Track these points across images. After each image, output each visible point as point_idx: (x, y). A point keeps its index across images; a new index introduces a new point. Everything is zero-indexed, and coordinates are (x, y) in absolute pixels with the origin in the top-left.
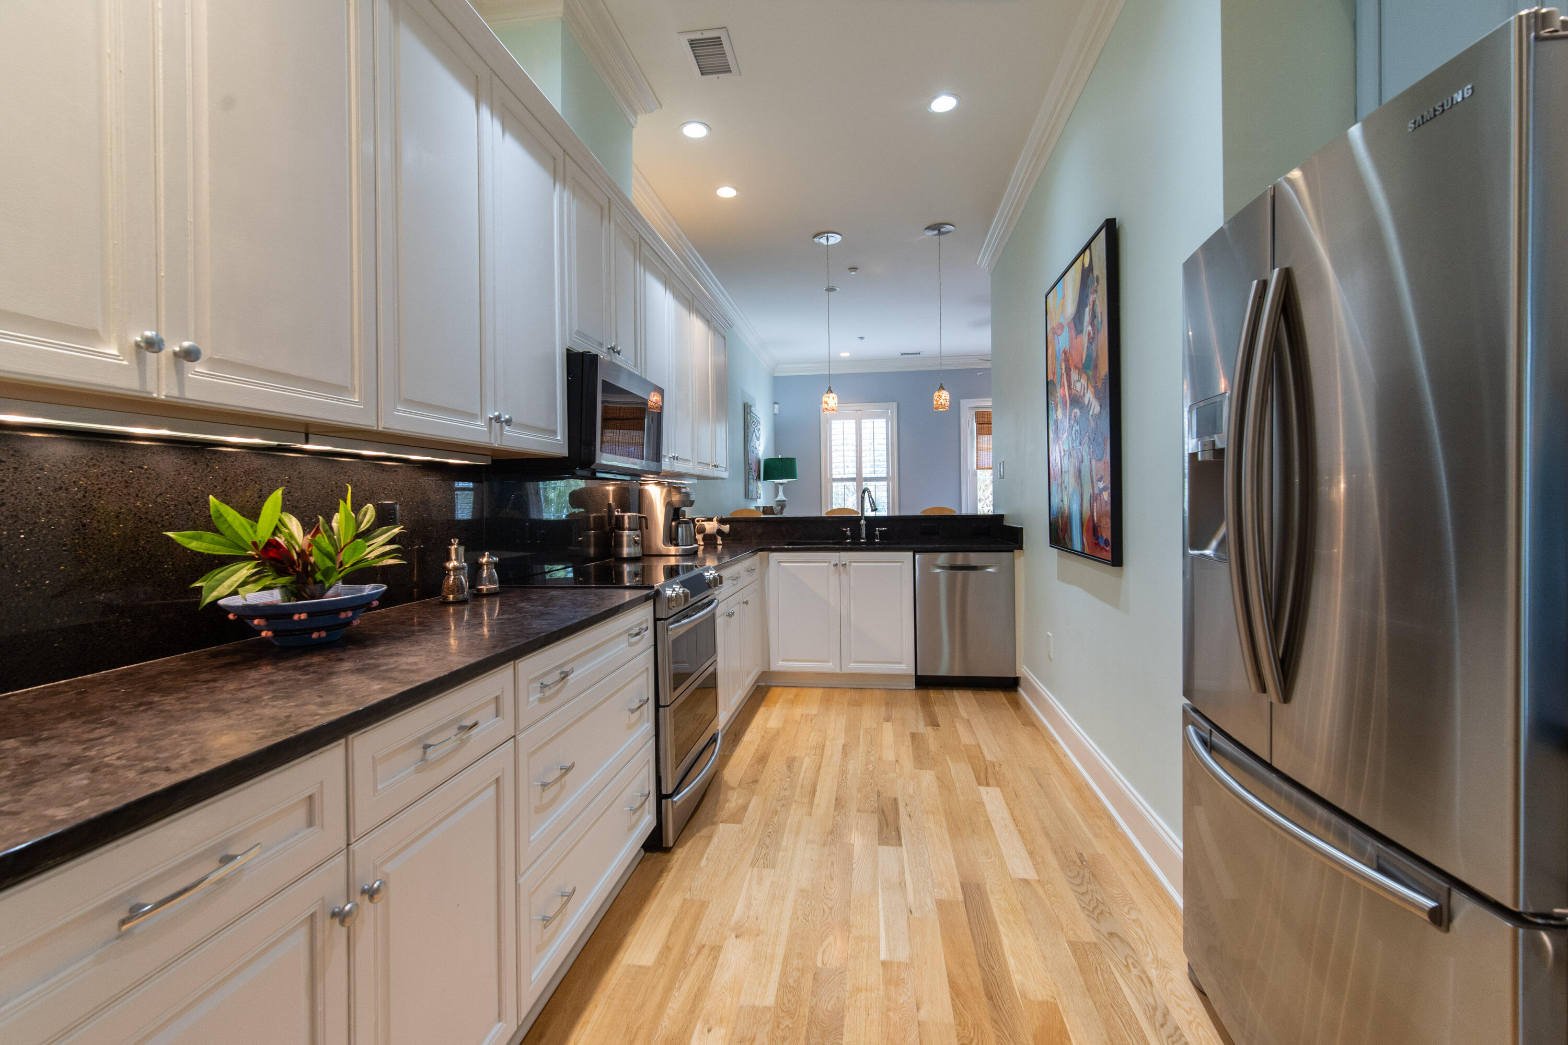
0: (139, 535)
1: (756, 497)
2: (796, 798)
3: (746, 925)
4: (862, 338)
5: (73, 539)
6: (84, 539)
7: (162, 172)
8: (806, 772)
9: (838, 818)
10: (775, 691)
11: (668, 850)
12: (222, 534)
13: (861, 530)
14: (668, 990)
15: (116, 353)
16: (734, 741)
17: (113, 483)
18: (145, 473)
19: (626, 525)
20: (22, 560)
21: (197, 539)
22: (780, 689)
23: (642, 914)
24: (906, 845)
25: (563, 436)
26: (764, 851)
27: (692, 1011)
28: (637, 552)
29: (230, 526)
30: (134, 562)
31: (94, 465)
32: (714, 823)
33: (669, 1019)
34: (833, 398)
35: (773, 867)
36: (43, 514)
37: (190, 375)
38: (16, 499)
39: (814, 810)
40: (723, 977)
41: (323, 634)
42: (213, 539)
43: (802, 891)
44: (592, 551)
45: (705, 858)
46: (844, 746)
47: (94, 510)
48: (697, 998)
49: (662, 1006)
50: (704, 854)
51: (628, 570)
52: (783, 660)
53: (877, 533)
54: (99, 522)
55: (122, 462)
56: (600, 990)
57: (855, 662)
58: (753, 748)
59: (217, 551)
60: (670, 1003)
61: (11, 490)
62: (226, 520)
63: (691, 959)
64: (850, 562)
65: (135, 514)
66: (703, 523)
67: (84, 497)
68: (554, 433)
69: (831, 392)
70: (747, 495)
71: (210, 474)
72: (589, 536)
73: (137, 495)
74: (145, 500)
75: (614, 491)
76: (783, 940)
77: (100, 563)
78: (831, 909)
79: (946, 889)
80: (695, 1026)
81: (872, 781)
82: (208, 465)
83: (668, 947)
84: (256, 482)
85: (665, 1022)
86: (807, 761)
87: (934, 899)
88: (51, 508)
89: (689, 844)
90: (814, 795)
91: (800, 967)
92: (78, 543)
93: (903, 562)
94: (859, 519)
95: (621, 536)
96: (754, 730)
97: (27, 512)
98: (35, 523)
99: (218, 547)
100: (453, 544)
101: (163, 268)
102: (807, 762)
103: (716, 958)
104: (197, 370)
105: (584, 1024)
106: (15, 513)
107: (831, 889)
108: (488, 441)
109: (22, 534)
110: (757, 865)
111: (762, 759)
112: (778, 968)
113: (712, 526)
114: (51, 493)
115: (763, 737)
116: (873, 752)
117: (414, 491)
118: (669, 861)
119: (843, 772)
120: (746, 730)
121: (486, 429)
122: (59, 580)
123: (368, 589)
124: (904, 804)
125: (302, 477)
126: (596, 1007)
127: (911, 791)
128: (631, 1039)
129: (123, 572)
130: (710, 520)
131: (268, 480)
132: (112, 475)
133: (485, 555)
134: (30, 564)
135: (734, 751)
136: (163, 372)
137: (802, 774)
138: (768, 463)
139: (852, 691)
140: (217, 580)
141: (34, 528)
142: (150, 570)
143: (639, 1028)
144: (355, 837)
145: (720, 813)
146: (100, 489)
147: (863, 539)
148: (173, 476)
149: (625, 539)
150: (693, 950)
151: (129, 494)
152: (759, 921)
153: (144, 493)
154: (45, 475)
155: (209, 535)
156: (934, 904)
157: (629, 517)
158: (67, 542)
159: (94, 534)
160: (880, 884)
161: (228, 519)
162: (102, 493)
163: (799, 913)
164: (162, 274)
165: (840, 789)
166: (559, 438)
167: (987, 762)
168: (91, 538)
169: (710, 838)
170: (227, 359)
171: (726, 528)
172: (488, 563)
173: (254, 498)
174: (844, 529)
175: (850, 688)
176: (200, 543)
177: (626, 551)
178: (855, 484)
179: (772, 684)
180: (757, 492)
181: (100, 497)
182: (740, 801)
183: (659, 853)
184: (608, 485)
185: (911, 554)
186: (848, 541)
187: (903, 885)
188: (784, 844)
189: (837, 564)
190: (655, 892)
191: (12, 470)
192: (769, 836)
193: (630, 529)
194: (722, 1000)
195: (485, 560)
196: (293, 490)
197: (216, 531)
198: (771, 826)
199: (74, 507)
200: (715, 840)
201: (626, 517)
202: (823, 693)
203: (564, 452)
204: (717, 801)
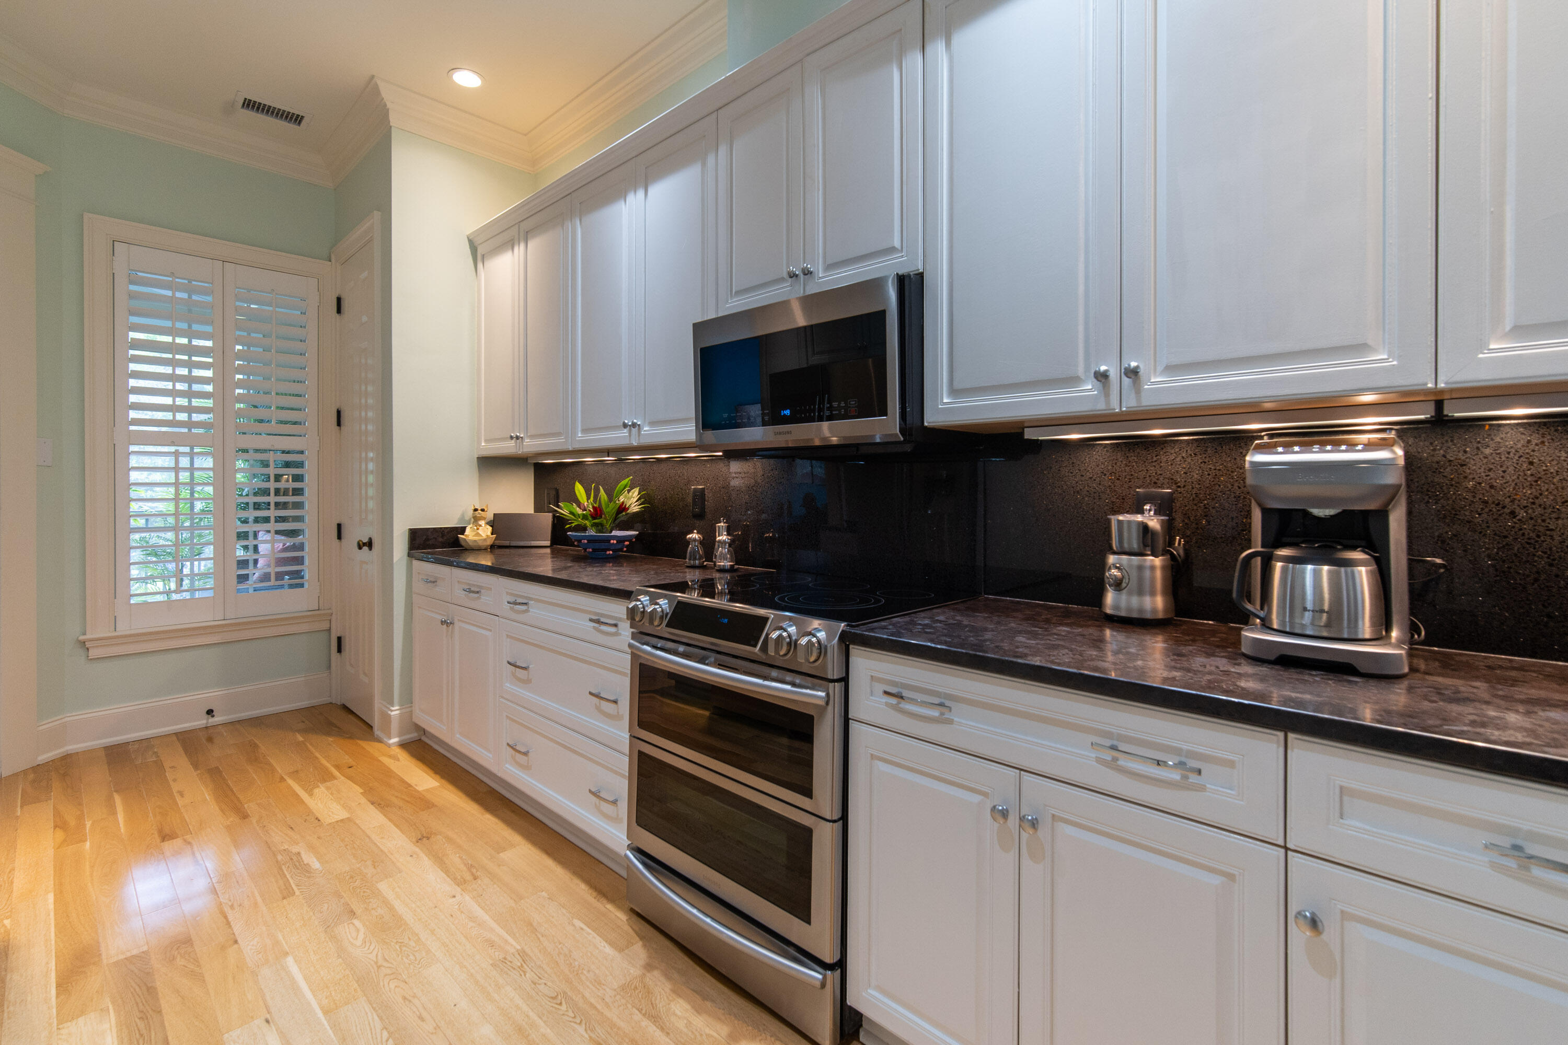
117: (717, 479)
204: (705, 997)
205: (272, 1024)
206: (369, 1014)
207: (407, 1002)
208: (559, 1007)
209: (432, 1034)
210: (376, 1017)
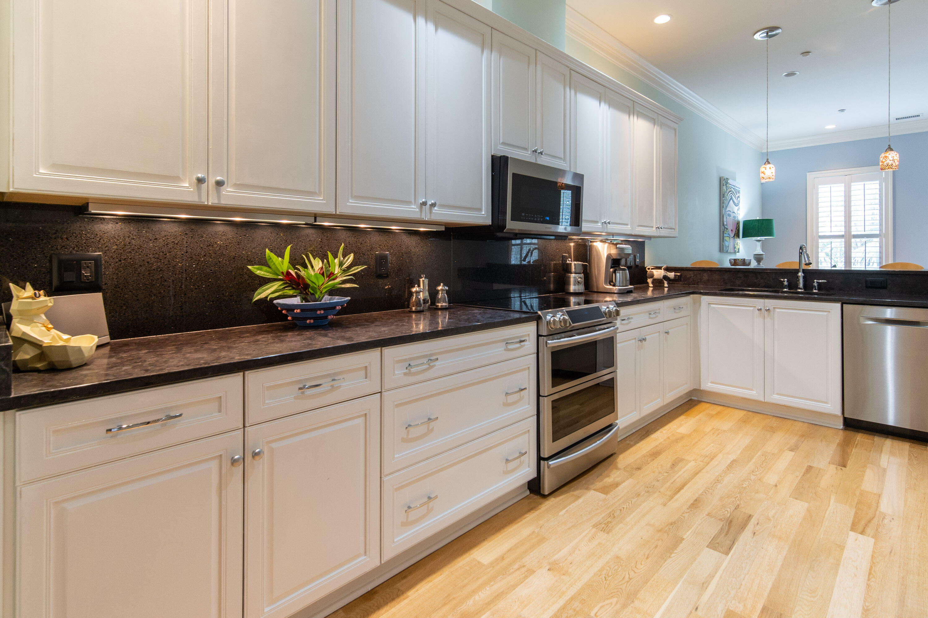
0: (244, 267)
1: (732, 251)
2: (662, 490)
3: (561, 565)
4: (842, 110)
5: (215, 268)
6: (219, 268)
7: (211, 100)
8: (684, 472)
9: (686, 515)
10: (703, 406)
11: (545, 497)
12: (270, 268)
13: (799, 281)
14: (484, 584)
15: (187, 185)
16: (643, 435)
17: (232, 243)
18: (247, 238)
19: (573, 270)
20: (194, 276)
21: (260, 270)
22: (708, 405)
23: (502, 531)
24: (732, 556)
25: (487, 211)
26: (609, 520)
27: (489, 604)
28: (580, 288)
29: (274, 264)
30: (241, 279)
31: (224, 235)
32: (588, 489)
33: (473, 601)
34: (770, 168)
35: (608, 533)
36: (203, 256)
37: (224, 193)
38: (192, 250)
39: (670, 502)
40: (522, 591)
41: (312, 321)
42: (266, 270)
43: (618, 557)
44: (552, 286)
45: (566, 509)
46: (734, 461)
47: (224, 255)
48: (499, 596)
49: (474, 592)
50: (566, 507)
51: (573, 301)
52: (712, 383)
53: (815, 284)
54: (226, 260)
55: (237, 234)
56: (449, 566)
57: (778, 394)
58: (654, 444)
59: (268, 276)
60: (480, 592)
61: (190, 246)
62: (273, 261)
63: (512, 571)
64: (774, 308)
65: (242, 257)
66: (652, 270)
67: (220, 249)
68: (480, 210)
69: (769, 163)
70: (722, 249)
71: (279, 238)
72: (550, 276)
73: (243, 248)
74: (247, 251)
75: (574, 246)
76: (579, 585)
77: (226, 279)
78: (630, 579)
79: (745, 604)
80: (485, 613)
81: (738, 495)
82: (277, 234)
83: (503, 557)
84: (302, 242)
85: (470, 602)
86: (692, 464)
87: (727, 608)
88: (206, 254)
89: (561, 497)
90: (679, 491)
91: (578, 609)
92: (217, 270)
93: (829, 312)
94: (797, 271)
95: (569, 278)
96: (664, 432)
97: (196, 255)
98: (199, 260)
99: (268, 274)
100: (422, 278)
101: (211, 144)
102: (691, 466)
103: (526, 577)
104: (227, 190)
105: (429, 582)
106: (191, 256)
107: (641, 564)
108: (419, 217)
109: (194, 265)
110: (597, 527)
111: (655, 454)
112: (561, 602)
113: (660, 273)
114: (206, 248)
115: (668, 438)
116: (758, 473)
117: (400, 247)
118: (540, 504)
119: (718, 481)
120: (657, 430)
121: (418, 210)
122: (209, 286)
123: (336, 299)
124: (756, 523)
125: (329, 239)
126: (441, 575)
127: (771, 514)
128: (446, 602)
129: (236, 284)
130: (660, 268)
131: (309, 241)
132: (232, 239)
133: (440, 285)
134: (197, 278)
135: (638, 443)
136: (210, 192)
137: (680, 473)
138: (747, 224)
139: (774, 419)
140: (263, 290)
141: (199, 263)
142: (249, 283)
143: (454, 598)
144: (248, 424)
145: (598, 483)
146: (227, 246)
147: (801, 289)
148: (260, 240)
149: (572, 280)
150: (516, 566)
151: (239, 248)
152: (571, 565)
153: (246, 247)
154: (204, 240)
155: (265, 268)
156: (724, 612)
157: (575, 264)
158: (212, 269)
159: (224, 266)
160: (685, 577)
161: (274, 260)
162: (228, 247)
163: (605, 572)
164: (211, 147)
165: (705, 494)
166: (484, 213)
167: (878, 512)
168: (222, 268)
169: (578, 497)
170: (244, 183)
171: (671, 275)
172: (442, 290)
173: (301, 250)
174: (782, 280)
175: (774, 416)
176: (261, 272)
177: (572, 288)
178: (843, 240)
179: (703, 400)
180: (735, 248)
181: (226, 249)
182: (618, 479)
183: (539, 496)
184: (570, 242)
185: (838, 305)
186: (785, 290)
187: (705, 585)
188: (628, 519)
189: (761, 309)
190: (519, 520)
191: (190, 238)
192: (621, 510)
193: (576, 273)
194: (511, 605)
195: (440, 288)
196: (323, 246)
197: (269, 267)
198: (628, 504)
199: (216, 254)
200: (581, 500)
201: (573, 265)
202: (745, 415)
203: (489, 222)
204: (601, 475)
205: (697, 605)
206: (665, 567)
207: (649, 556)
208: (625, 508)
209: (662, 540)
210: (666, 563)
